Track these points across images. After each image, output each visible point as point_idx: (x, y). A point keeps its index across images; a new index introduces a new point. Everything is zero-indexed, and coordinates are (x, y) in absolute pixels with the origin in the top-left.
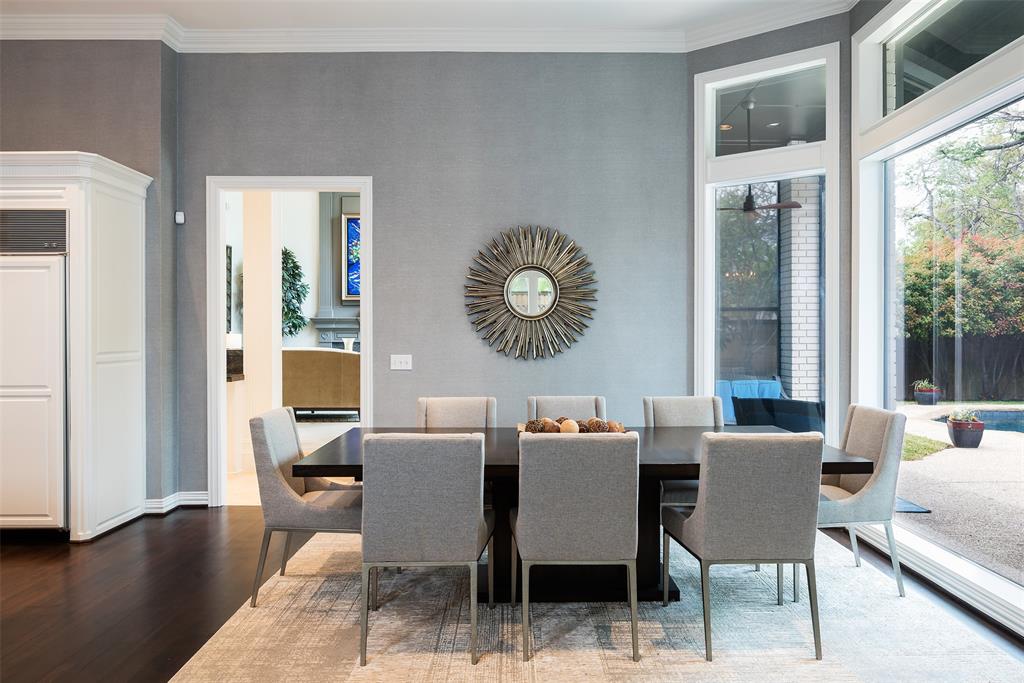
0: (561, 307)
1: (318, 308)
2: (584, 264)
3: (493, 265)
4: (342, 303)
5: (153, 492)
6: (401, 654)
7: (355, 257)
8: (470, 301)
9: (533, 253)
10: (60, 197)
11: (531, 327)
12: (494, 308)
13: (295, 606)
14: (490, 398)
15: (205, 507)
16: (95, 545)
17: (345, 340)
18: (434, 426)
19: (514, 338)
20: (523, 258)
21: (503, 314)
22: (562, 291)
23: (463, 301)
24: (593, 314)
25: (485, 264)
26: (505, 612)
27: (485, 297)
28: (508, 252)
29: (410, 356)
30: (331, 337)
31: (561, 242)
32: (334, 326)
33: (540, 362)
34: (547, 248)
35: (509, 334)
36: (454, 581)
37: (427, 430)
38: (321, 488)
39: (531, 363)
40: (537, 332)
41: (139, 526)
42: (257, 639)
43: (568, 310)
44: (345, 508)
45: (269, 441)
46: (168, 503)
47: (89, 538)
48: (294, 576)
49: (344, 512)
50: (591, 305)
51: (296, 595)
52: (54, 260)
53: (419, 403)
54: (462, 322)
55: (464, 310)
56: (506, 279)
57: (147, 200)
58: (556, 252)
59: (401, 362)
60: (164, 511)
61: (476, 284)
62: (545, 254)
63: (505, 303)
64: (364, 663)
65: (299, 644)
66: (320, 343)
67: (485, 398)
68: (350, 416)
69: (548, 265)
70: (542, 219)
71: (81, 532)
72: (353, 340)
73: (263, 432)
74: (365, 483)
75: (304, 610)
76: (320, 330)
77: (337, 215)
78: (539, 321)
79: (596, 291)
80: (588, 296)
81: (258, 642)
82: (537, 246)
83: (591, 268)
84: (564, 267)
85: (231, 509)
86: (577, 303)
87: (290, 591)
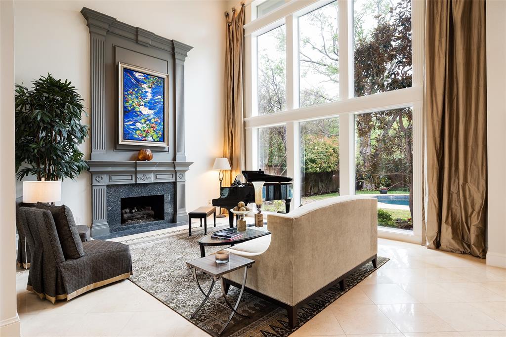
4: (118, 145)
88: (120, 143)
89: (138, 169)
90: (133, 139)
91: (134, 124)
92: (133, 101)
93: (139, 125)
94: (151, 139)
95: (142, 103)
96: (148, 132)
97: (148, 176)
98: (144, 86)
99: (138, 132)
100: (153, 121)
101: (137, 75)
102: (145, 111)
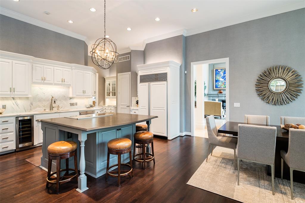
0: (289, 89)
1: (209, 91)
2: (298, 76)
3: (265, 78)
4: (214, 90)
5: (181, 131)
6: (248, 185)
7: (217, 79)
8: (257, 88)
9: (279, 73)
10: (166, 70)
11: (278, 95)
12: (265, 90)
13: (216, 164)
14: (268, 116)
15: (190, 136)
16: (172, 141)
17: (216, 99)
18: (250, 123)
19: (272, 99)
20: (275, 75)
21: (268, 92)
22: (288, 84)
23: (255, 88)
24: (301, 91)
25: (262, 78)
26: (279, 181)
27: (262, 87)
28: (270, 74)
29: (239, 103)
30: (211, 98)
31: (289, 70)
32: (212, 96)
33: (281, 106)
34: (283, 72)
35: (270, 98)
36: (259, 167)
37: (247, 124)
38: (221, 136)
39: (278, 106)
40: (280, 97)
41: (179, 138)
42: (209, 171)
43: (292, 90)
44: (229, 142)
45: (210, 123)
46: (184, 134)
47: (171, 139)
48: (214, 156)
49: (229, 143)
50: (301, 88)
51: (216, 161)
52: (165, 83)
53: (245, 116)
54: (255, 94)
55: (255, 91)
56: (269, 82)
57: (180, 69)
58: (287, 73)
59: (237, 105)
60: (183, 136)
61: (259, 84)
62: (283, 74)
63: (269, 89)
64: (238, 185)
65: (220, 174)
66: (209, 100)
67: (266, 116)
68: (218, 118)
69: (284, 77)
70: (282, 63)
71: (169, 138)
72: (218, 99)
73: (209, 121)
74: (239, 137)
75: (219, 166)
76: (209, 96)
77: (213, 69)
78: (281, 94)
79: (303, 84)
80: (300, 86)
81: (210, 171)
82: (280, 71)
83: (301, 77)
84: (290, 77)
85: (196, 137)
86: (295, 88)
87: (214, 160)
88: (214, 89)
89: (219, 96)
90: (218, 88)
91: (218, 84)
92: (218, 77)
93: (219, 84)
94: (223, 87)
95: (220, 77)
96: (222, 85)
97: (222, 97)
98: (221, 73)
99: (219, 86)
100: (223, 82)
101: (219, 70)
102: (221, 79)
